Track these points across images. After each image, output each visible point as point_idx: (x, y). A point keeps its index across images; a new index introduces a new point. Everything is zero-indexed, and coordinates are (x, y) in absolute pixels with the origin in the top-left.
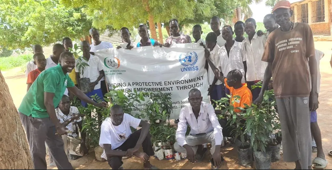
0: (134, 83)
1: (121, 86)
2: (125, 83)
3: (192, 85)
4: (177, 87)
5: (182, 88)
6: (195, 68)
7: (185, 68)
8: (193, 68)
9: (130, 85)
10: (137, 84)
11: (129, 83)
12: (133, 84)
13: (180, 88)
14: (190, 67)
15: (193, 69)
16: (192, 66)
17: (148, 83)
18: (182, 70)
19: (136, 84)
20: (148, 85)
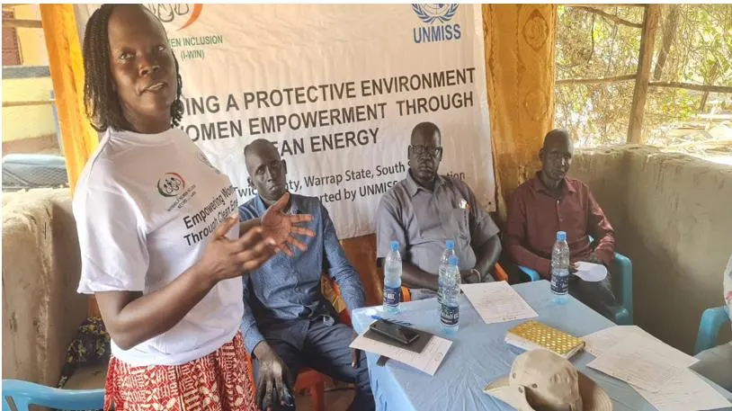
0: (249, 98)
1: (202, 110)
2: (216, 99)
3: (442, 97)
4: (398, 105)
5: (414, 106)
6: (452, 30)
7: (424, 29)
8: (448, 32)
9: (235, 105)
10: (262, 98)
11: (231, 97)
12: (247, 102)
13: (408, 107)
14: (438, 27)
15: (445, 33)
16: (446, 23)
17: (305, 92)
18: (418, 39)
19: (259, 100)
20: (306, 98)
